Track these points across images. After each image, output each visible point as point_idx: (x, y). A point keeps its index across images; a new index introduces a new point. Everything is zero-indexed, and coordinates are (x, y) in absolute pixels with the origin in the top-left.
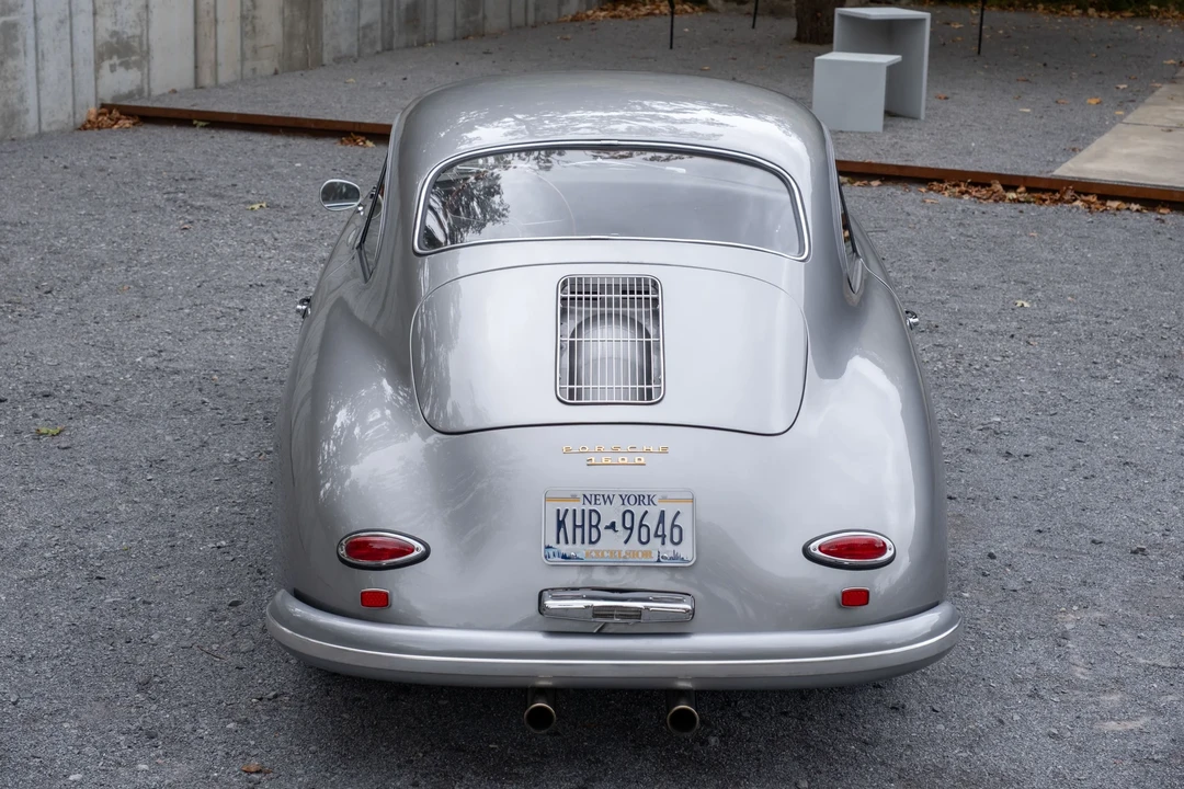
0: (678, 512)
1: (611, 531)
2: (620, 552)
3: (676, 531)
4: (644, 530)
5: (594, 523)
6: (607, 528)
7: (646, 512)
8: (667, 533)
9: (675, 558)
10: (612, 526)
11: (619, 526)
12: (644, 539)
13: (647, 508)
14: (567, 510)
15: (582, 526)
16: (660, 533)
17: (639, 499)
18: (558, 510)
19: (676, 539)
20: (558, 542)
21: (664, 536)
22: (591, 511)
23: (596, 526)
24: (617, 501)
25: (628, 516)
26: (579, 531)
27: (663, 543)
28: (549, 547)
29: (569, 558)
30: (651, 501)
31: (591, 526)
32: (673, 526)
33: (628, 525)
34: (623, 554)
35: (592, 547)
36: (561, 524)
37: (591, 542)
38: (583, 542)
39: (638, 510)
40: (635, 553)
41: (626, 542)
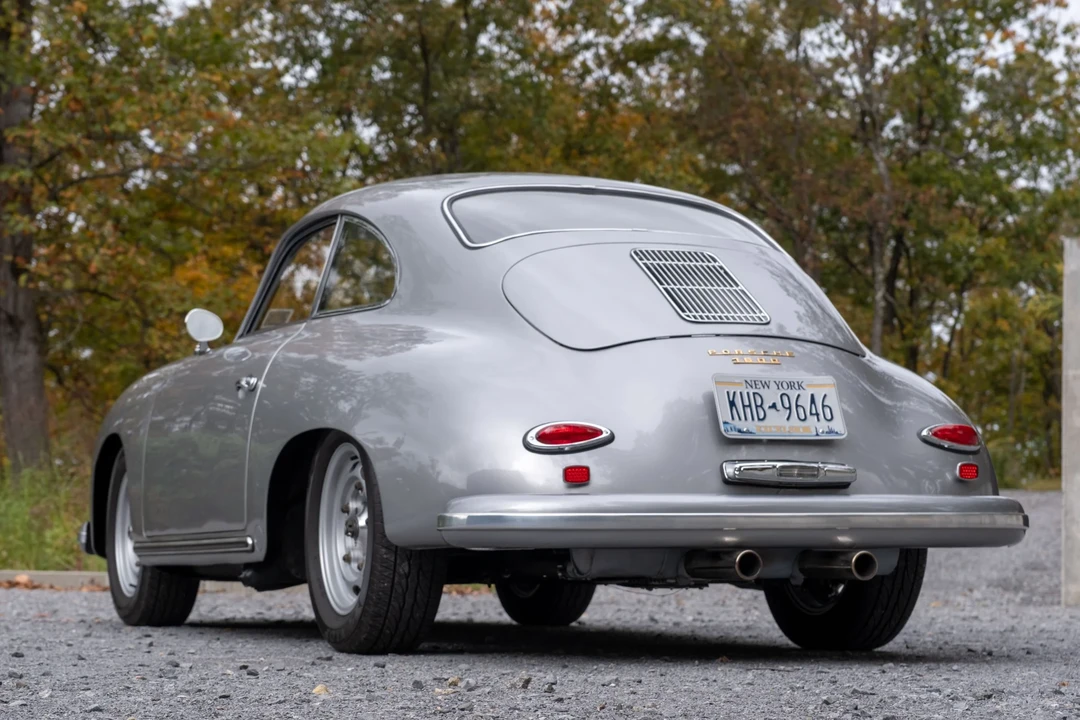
0: (825, 396)
1: (773, 410)
2: (785, 428)
3: (827, 411)
4: (801, 411)
5: (759, 403)
6: (770, 407)
7: (799, 396)
8: (820, 411)
9: (831, 432)
10: (774, 406)
11: (779, 406)
12: (803, 417)
13: (797, 392)
14: (734, 393)
15: (750, 406)
16: (814, 411)
17: (791, 385)
18: (728, 393)
19: (829, 417)
20: (733, 418)
21: (817, 414)
22: (754, 394)
23: (761, 406)
24: (773, 386)
25: (785, 399)
26: (748, 410)
27: (818, 420)
28: (725, 423)
29: (744, 432)
30: (800, 386)
31: (757, 406)
32: (823, 406)
33: (787, 405)
34: (787, 429)
35: (761, 424)
36: (732, 404)
37: (759, 419)
38: (753, 419)
39: (793, 394)
40: (798, 428)
41: (788, 419)
